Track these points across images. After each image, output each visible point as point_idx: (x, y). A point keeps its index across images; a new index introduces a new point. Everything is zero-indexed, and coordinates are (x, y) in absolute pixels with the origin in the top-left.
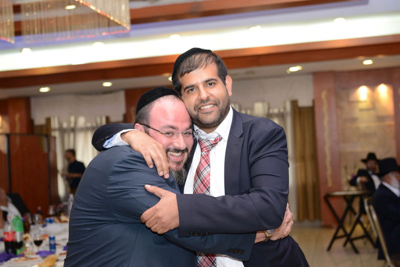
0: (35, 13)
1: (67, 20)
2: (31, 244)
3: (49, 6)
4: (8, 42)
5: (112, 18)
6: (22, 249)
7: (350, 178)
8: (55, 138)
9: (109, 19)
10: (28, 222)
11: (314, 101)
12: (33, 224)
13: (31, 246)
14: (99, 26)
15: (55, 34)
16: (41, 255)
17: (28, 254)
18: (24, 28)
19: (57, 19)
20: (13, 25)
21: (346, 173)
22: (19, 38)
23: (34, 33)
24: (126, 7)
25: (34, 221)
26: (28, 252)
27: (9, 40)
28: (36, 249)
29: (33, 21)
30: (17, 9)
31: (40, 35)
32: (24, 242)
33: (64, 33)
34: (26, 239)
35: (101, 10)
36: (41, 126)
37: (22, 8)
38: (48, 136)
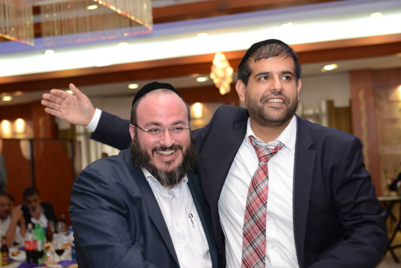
0: (55, 15)
1: (88, 21)
2: (53, 253)
3: (69, 7)
4: (27, 45)
5: (133, 18)
6: (44, 258)
7: (389, 182)
8: (80, 143)
9: (130, 20)
10: (50, 231)
11: (351, 101)
12: (56, 232)
13: (52, 256)
14: (121, 26)
15: (76, 35)
16: (62, 265)
17: (49, 264)
18: (44, 29)
19: (77, 19)
20: (32, 27)
21: (386, 177)
22: (38, 40)
23: (54, 34)
24: (148, 7)
25: (57, 230)
26: (49, 262)
27: (28, 43)
28: (57, 258)
29: (53, 23)
30: (37, 10)
31: (60, 37)
32: (45, 251)
33: (84, 34)
34: (48, 248)
35: (121, 10)
36: (66, 131)
37: (42, 9)
38: (73, 141)
